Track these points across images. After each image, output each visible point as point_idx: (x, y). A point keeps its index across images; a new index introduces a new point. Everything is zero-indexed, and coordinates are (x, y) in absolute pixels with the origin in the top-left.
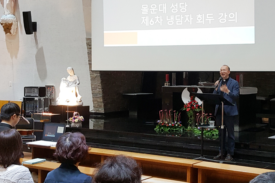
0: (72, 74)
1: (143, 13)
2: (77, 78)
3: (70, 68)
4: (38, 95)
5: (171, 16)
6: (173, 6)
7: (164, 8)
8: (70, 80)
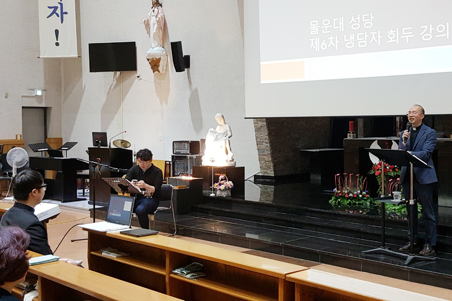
0: (222, 122)
1: (311, 34)
2: (229, 129)
3: (219, 115)
4: (189, 152)
5: (351, 35)
6: (353, 19)
7: (340, 24)
8: (219, 132)
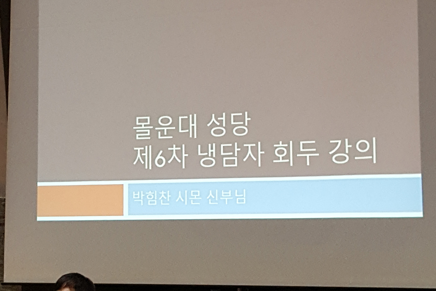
6: (213, 119)
